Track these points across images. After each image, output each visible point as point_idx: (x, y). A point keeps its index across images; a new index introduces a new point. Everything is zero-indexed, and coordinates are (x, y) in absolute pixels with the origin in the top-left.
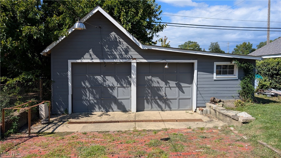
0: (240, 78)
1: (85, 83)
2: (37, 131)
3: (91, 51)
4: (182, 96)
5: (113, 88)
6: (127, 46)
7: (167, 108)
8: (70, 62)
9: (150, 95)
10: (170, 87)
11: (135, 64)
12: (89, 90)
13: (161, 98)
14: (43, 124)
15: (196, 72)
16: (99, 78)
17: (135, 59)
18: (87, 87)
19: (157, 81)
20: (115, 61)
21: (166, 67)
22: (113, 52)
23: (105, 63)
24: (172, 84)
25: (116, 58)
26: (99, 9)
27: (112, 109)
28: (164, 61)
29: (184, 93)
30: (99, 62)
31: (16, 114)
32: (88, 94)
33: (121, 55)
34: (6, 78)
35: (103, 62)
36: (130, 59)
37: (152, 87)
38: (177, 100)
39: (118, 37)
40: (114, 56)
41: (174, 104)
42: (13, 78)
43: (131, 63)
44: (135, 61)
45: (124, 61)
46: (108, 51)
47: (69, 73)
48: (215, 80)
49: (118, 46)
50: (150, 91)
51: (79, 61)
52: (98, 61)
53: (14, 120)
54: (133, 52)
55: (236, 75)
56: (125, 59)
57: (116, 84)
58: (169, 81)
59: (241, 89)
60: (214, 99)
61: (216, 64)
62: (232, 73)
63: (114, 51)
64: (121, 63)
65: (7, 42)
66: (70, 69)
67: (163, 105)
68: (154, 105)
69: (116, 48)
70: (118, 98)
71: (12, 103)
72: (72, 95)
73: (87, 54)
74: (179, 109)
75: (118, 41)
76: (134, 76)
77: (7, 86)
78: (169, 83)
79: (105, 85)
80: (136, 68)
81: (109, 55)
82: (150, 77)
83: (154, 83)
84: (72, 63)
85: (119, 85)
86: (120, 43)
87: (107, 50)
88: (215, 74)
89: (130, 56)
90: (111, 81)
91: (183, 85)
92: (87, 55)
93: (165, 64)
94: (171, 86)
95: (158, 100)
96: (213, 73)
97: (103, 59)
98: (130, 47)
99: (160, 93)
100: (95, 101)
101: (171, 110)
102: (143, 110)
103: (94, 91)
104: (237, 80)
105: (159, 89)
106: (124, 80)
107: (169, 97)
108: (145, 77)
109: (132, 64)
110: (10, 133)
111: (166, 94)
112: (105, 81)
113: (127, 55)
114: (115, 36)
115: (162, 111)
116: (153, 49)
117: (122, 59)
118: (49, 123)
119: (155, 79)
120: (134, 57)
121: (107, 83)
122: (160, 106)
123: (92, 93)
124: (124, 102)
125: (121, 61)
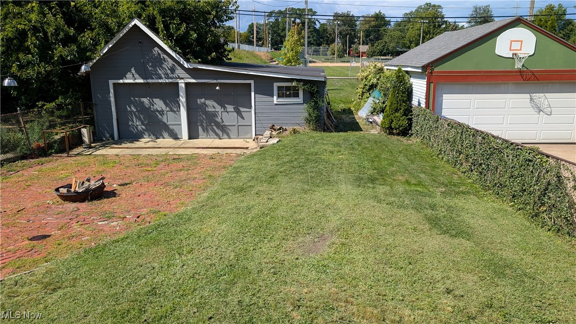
0: (305, 102)
1: (130, 107)
2: (77, 153)
3: (133, 70)
4: (241, 122)
5: (162, 112)
6: (172, 64)
7: (225, 136)
8: (111, 82)
9: (205, 121)
10: (228, 112)
11: (183, 85)
12: (136, 115)
13: (218, 125)
14: (85, 148)
15: (253, 94)
16: (145, 101)
17: (183, 78)
18: (133, 111)
19: (212, 105)
20: (160, 81)
21: (217, 88)
22: (157, 71)
23: (148, 83)
24: (230, 108)
25: (161, 78)
26: (136, 22)
27: (163, 136)
28: (215, 81)
29: (244, 119)
30: (143, 82)
31: (57, 137)
32: (135, 120)
33: (167, 74)
34: (43, 103)
35: (146, 82)
36: (177, 78)
37: (206, 111)
38: (236, 127)
39: (161, 54)
40: (159, 76)
41: (233, 131)
42: (50, 102)
43: (178, 83)
44: (182, 81)
45: (170, 81)
46: (152, 70)
47: (112, 95)
48: (276, 104)
49: (163, 64)
50: (204, 117)
51: (121, 81)
52: (141, 81)
53: (55, 142)
54: (179, 72)
55: (300, 100)
56: (172, 78)
57: (164, 107)
58: (226, 105)
59: (306, 115)
60: (274, 126)
61: (276, 85)
62: (296, 95)
63: (158, 69)
64: (166, 83)
65: (40, 67)
66: (112, 91)
67: (220, 133)
68: (211, 132)
69: (161, 66)
70: (169, 123)
71: (52, 126)
72: (117, 119)
73: (129, 73)
74: (238, 136)
75: (162, 57)
76: (183, 99)
77: (45, 110)
78: (226, 107)
79: (152, 109)
80: (184, 90)
81: (154, 74)
82: (203, 100)
83: (209, 107)
84: (114, 84)
85: (168, 109)
86: (165, 61)
87: (150, 69)
88: (275, 98)
89: (176, 75)
90: (159, 104)
91: (242, 109)
92: (129, 75)
93: (216, 84)
94: (228, 110)
95: (215, 127)
96: (273, 96)
97: (146, 79)
98: (176, 65)
99: (217, 119)
100: (143, 127)
101: (230, 139)
102: (197, 137)
103: (141, 116)
104: (303, 104)
105: (214, 114)
106: (175, 104)
107: (226, 124)
108: (198, 100)
109: (180, 85)
110: (53, 153)
111: (222, 120)
112: (153, 105)
113: (173, 74)
114: (158, 52)
115: (220, 139)
116: (199, 67)
117: (168, 79)
118: (91, 147)
119: (210, 103)
120: (181, 77)
121: (156, 107)
122: (217, 134)
123: (140, 119)
124: (175, 128)
125: (167, 81)
